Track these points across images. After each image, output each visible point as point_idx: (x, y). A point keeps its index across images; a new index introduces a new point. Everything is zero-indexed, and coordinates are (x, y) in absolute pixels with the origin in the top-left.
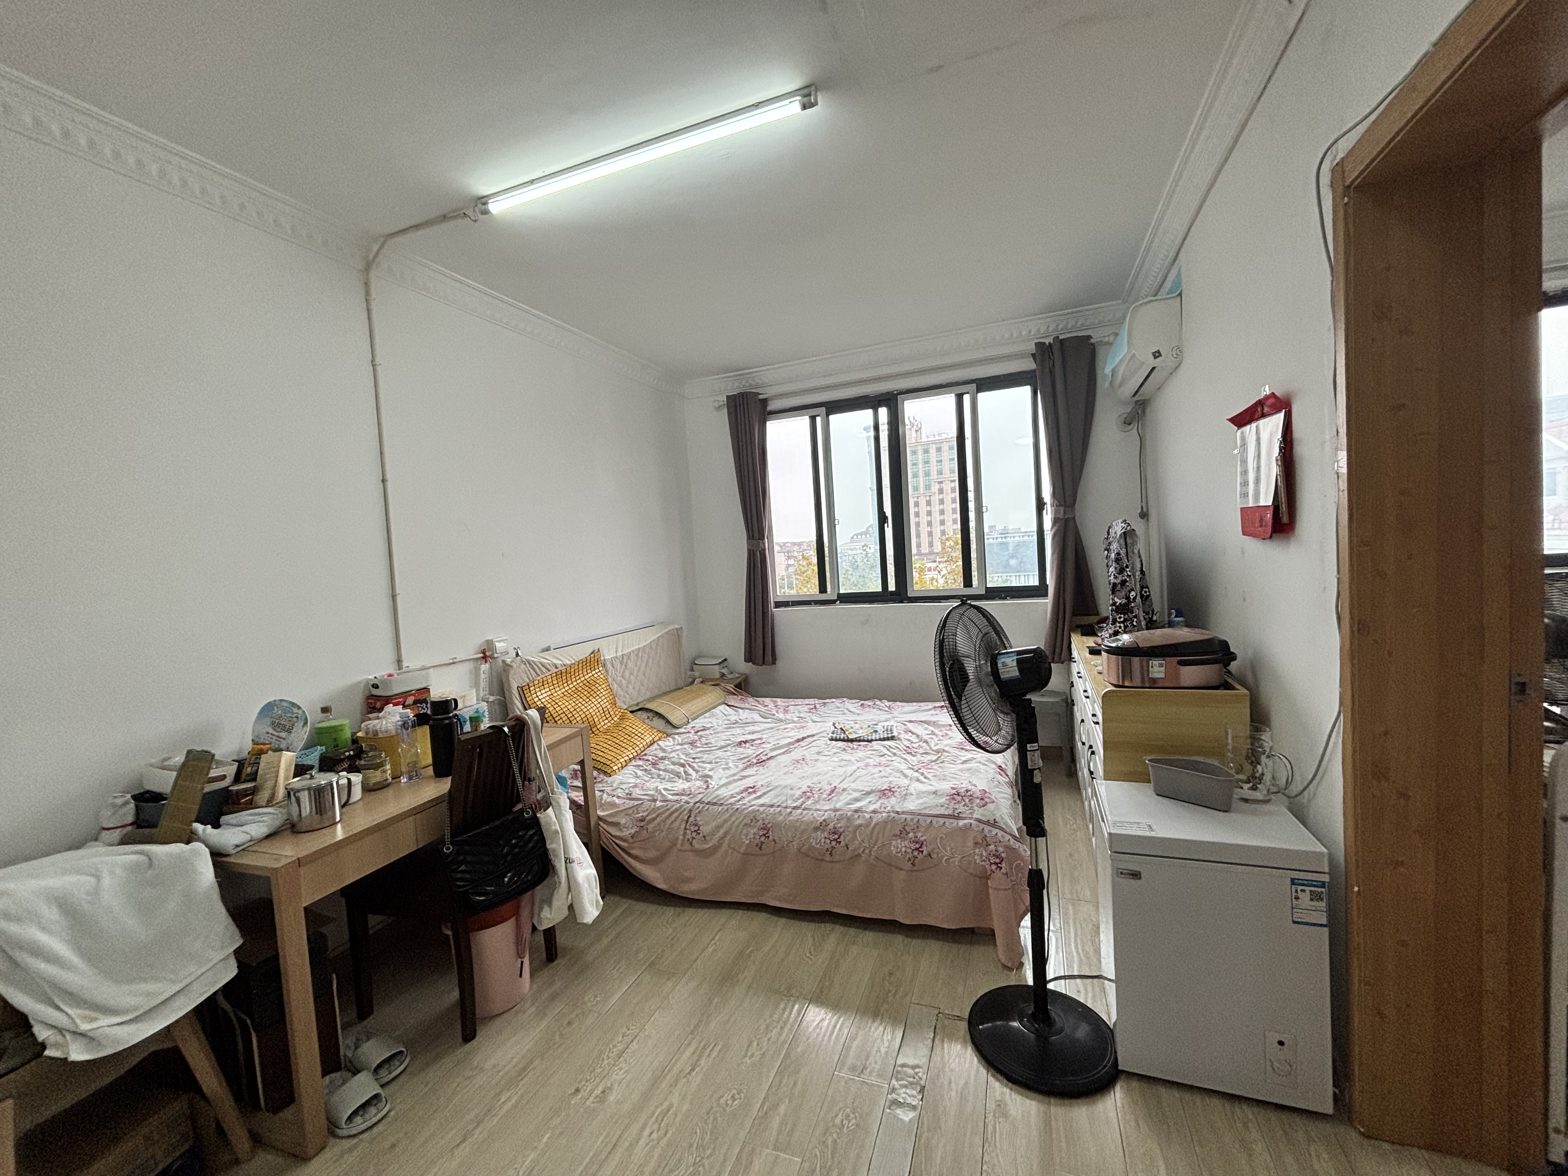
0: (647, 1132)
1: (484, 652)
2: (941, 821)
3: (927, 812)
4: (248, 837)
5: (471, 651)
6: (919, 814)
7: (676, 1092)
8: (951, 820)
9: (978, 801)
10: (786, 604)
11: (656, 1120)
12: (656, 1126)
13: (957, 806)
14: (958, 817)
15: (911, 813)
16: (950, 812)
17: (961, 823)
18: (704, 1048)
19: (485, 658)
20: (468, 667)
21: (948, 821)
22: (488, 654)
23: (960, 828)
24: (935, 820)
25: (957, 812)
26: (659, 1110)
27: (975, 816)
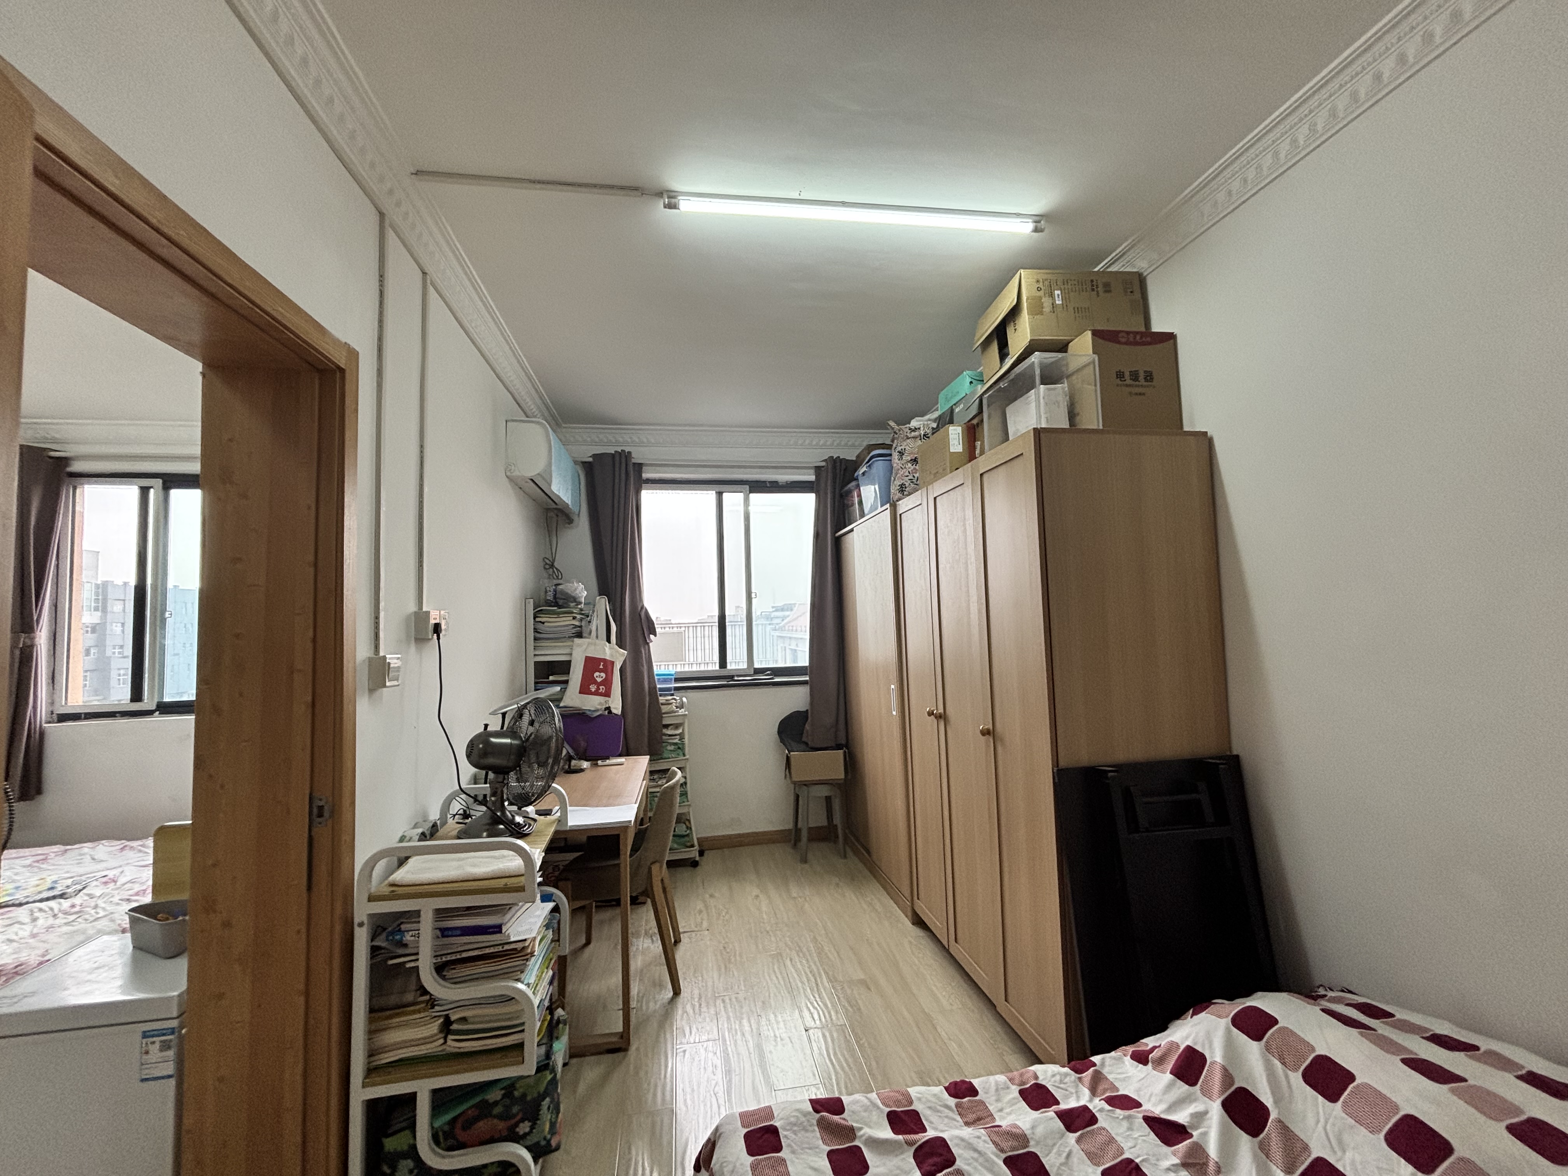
10: (75, 717)
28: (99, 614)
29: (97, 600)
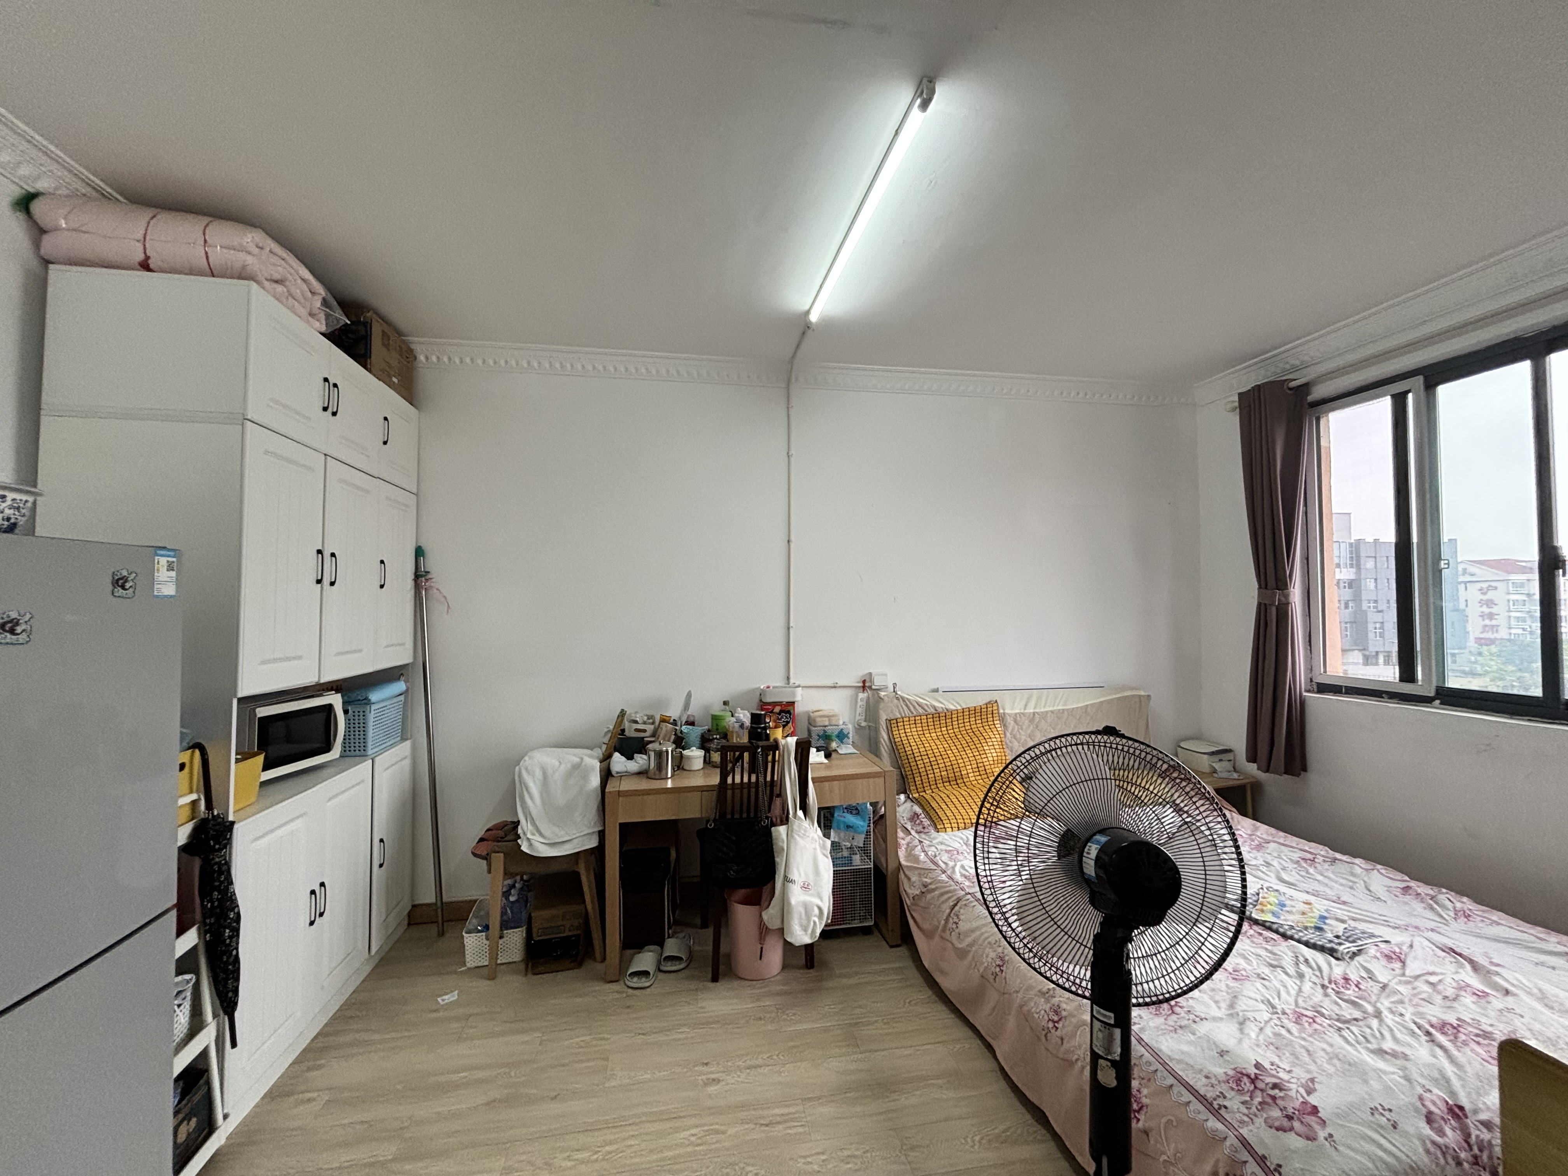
0: (693, 1131)
1: (864, 682)
2: (1187, 1097)
3: (1178, 1068)
4: (625, 769)
5: (853, 678)
6: (1164, 1064)
7: (739, 1128)
8: (1202, 1108)
9: (1276, 1113)
10: (1335, 689)
11: (707, 1131)
12: (702, 1134)
13: (1230, 1094)
14: (1216, 1112)
15: (1155, 1054)
16: (1210, 1095)
17: (1213, 1124)
18: (792, 1120)
19: (864, 687)
20: (849, 692)
21: (1196, 1105)
22: (867, 684)
23: (1204, 1131)
24: (1178, 1088)
25: (1221, 1101)
26: (717, 1127)
27: (1244, 1131)
28: (1354, 570)
29: (1351, 558)
